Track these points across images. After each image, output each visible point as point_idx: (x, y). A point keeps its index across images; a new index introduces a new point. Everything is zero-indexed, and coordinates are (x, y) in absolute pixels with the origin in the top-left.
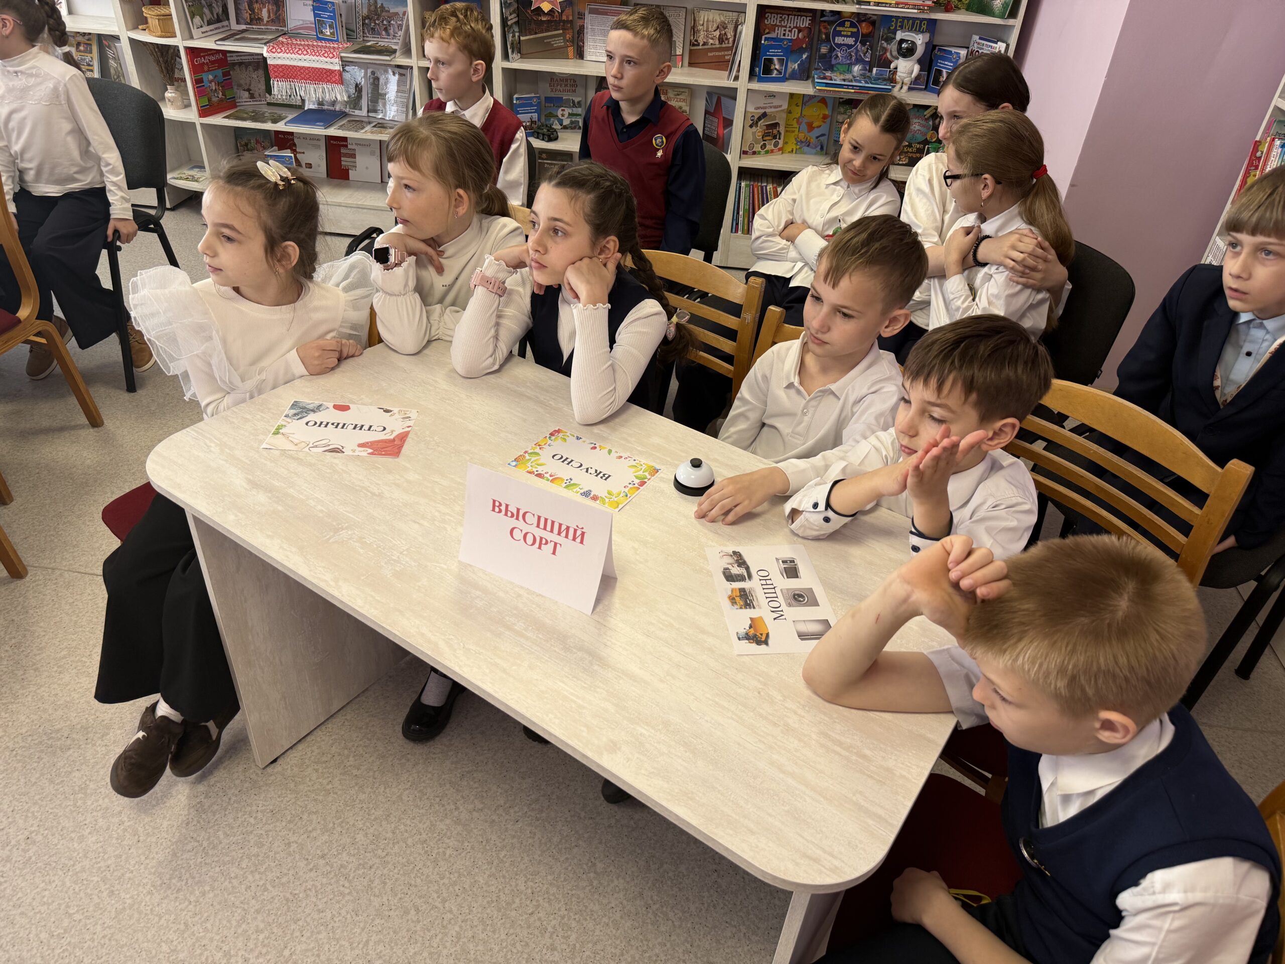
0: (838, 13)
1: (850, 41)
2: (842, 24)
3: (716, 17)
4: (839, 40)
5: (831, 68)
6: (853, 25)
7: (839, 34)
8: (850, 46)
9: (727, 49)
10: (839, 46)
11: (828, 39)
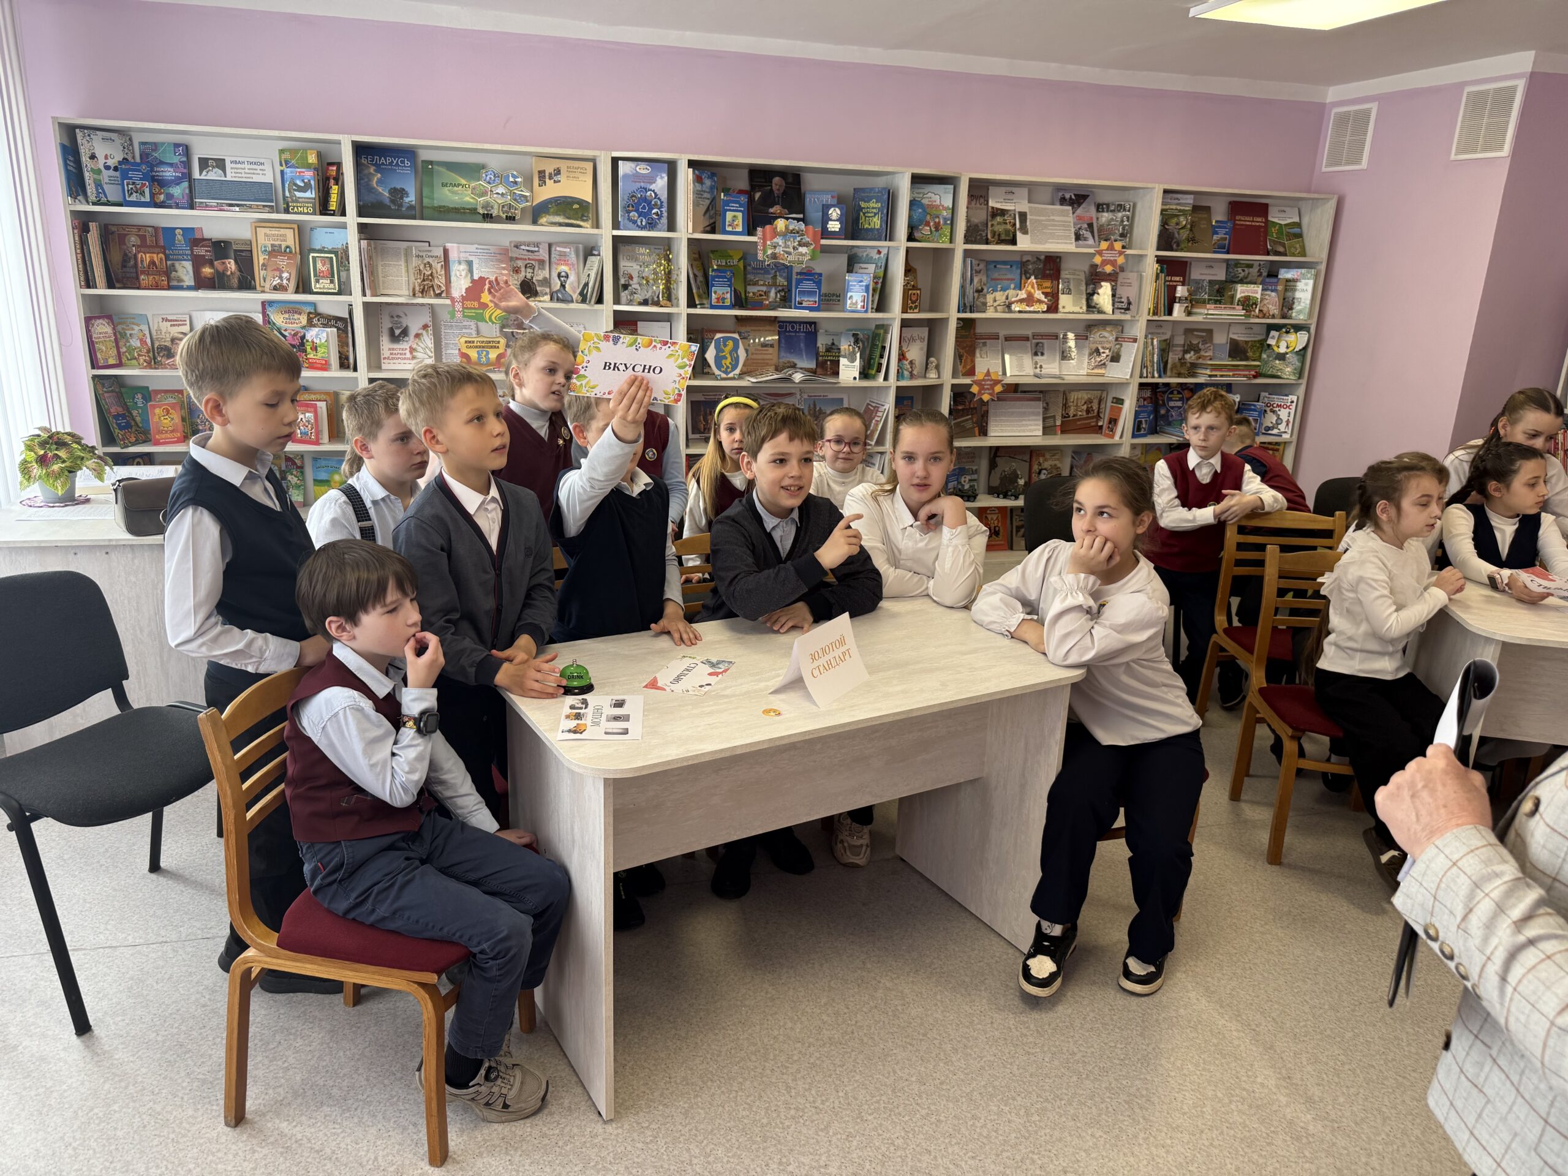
0: (1167, 385)
1: (1179, 404)
2: (1172, 393)
3: (1085, 395)
4: (1172, 404)
5: (1169, 424)
6: (1179, 393)
7: (1170, 399)
8: (1179, 408)
9: (1092, 418)
10: (1172, 408)
11: (1164, 404)
